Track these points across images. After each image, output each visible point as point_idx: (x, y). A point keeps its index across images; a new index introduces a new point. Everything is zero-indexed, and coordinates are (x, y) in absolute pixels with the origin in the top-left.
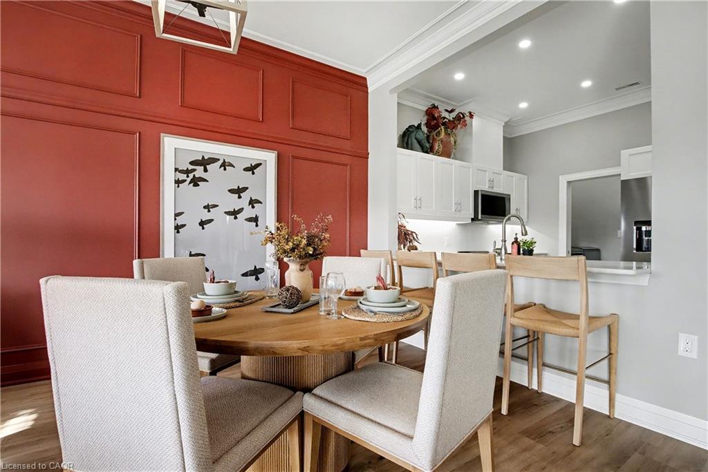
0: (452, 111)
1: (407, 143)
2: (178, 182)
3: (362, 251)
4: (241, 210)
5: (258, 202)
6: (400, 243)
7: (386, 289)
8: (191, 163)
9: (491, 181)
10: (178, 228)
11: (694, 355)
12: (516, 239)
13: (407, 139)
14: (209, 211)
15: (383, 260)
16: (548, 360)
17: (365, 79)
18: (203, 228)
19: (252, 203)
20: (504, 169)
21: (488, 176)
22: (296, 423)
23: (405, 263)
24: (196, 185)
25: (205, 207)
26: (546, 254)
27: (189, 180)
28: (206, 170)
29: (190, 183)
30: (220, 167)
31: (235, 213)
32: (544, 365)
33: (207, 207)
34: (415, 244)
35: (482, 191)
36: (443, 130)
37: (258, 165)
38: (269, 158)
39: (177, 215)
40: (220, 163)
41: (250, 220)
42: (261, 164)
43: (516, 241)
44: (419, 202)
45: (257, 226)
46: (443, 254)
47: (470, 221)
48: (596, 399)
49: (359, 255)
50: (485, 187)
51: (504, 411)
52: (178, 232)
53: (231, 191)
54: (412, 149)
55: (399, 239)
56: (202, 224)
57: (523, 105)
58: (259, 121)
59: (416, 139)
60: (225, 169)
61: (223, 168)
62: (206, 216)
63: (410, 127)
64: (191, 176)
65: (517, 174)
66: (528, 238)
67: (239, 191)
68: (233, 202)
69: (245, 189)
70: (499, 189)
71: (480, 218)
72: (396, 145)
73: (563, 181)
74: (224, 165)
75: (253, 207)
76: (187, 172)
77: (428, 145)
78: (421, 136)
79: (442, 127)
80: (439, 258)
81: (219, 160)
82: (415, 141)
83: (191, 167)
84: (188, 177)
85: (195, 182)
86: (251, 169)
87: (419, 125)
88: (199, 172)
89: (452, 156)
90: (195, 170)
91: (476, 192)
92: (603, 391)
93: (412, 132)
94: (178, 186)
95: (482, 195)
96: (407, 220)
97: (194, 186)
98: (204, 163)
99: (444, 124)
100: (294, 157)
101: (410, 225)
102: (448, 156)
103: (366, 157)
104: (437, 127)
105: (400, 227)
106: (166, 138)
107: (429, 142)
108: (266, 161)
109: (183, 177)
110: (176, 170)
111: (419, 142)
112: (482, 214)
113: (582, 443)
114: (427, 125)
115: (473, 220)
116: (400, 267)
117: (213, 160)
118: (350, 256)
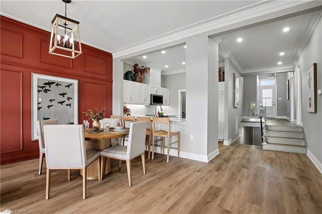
0: (143, 67)
1: (127, 77)
2: (39, 91)
3: (111, 116)
4: (64, 101)
5: (71, 98)
6: (124, 113)
7: (120, 126)
8: (44, 84)
9: (157, 91)
10: (39, 108)
11: (193, 140)
12: (159, 112)
13: (127, 76)
14: (51, 102)
15: (119, 119)
16: (165, 146)
17: (112, 54)
18: (49, 108)
19: (68, 99)
20: (161, 87)
21: (155, 89)
22: (99, 158)
23: (125, 120)
24: (46, 92)
25: (49, 101)
26: (175, 116)
27: (43, 90)
28: (50, 87)
29: (44, 92)
30: (56, 86)
31: (62, 103)
32: (164, 147)
33: (51, 101)
34: (130, 113)
35: (153, 94)
36: (140, 74)
37: (71, 85)
38: (75, 82)
39: (38, 103)
40: (56, 84)
41: (67, 105)
42: (72, 84)
43: (159, 113)
44: (131, 98)
45: (70, 107)
46: (137, 117)
47: (149, 105)
48: (173, 153)
49: (110, 118)
50: (154, 93)
51: (153, 158)
52: (39, 110)
53: (61, 94)
54: (128, 80)
55: (124, 111)
56: (49, 107)
57: (167, 66)
58: (71, 68)
59: (130, 76)
60: (58, 86)
61: (57, 86)
62: (50, 104)
63: (128, 71)
64: (44, 89)
65: (166, 89)
66: (162, 112)
67: (63, 95)
68: (61, 99)
69: (66, 94)
70: (159, 94)
71: (152, 104)
72: (123, 78)
73: (180, 91)
74: (57, 85)
75: (69, 100)
76: (42, 87)
77: (134, 78)
78: (132, 75)
79: (139, 73)
80: (136, 118)
81: (55, 83)
82: (130, 77)
83: (44, 85)
84: (43, 89)
85: (46, 91)
86: (68, 86)
87: (131, 71)
88: (47, 87)
89: (143, 82)
90: (45, 87)
91: (151, 95)
92: (177, 151)
93: (129, 73)
94: (39, 93)
95: (153, 96)
96: (127, 105)
97: (45, 92)
98: (50, 84)
99: (140, 71)
100: (85, 82)
101: (128, 106)
102: (141, 82)
103: (112, 82)
104: (137, 72)
105: (124, 107)
106: (34, 74)
107: (135, 77)
108: (74, 83)
109: (41, 89)
110: (38, 86)
111: (131, 77)
112: (153, 102)
113: (169, 162)
114: (134, 71)
115: (150, 104)
116: (124, 121)
117: (53, 83)
118: (106, 118)
